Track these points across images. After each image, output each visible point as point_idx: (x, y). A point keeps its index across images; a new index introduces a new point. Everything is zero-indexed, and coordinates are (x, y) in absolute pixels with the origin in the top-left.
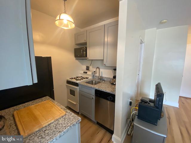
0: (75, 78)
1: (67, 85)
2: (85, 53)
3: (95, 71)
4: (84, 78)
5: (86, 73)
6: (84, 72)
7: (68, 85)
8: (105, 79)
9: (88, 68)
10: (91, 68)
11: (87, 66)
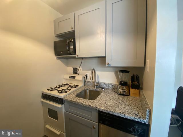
0: (55, 89)
1: (42, 102)
2: (72, 47)
3: (87, 75)
4: (71, 87)
5: (74, 77)
6: (71, 77)
7: (44, 101)
8: (105, 86)
9: (75, 71)
10: (80, 70)
11: (74, 68)
